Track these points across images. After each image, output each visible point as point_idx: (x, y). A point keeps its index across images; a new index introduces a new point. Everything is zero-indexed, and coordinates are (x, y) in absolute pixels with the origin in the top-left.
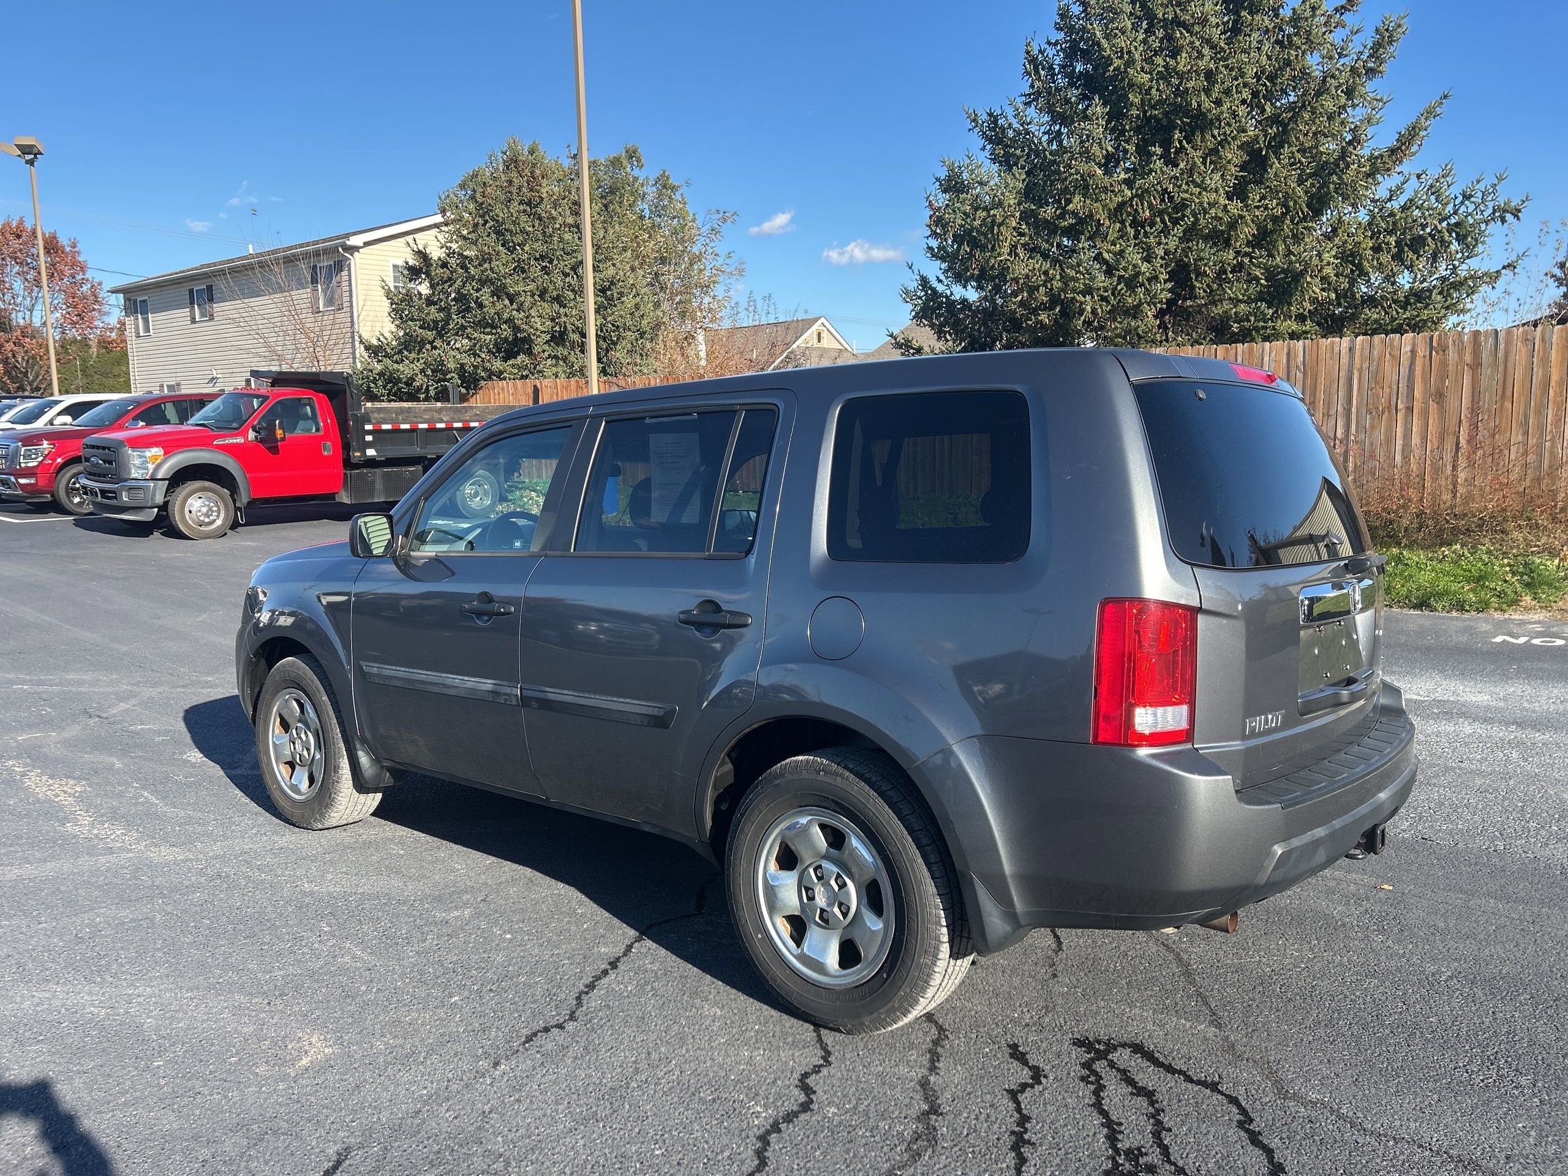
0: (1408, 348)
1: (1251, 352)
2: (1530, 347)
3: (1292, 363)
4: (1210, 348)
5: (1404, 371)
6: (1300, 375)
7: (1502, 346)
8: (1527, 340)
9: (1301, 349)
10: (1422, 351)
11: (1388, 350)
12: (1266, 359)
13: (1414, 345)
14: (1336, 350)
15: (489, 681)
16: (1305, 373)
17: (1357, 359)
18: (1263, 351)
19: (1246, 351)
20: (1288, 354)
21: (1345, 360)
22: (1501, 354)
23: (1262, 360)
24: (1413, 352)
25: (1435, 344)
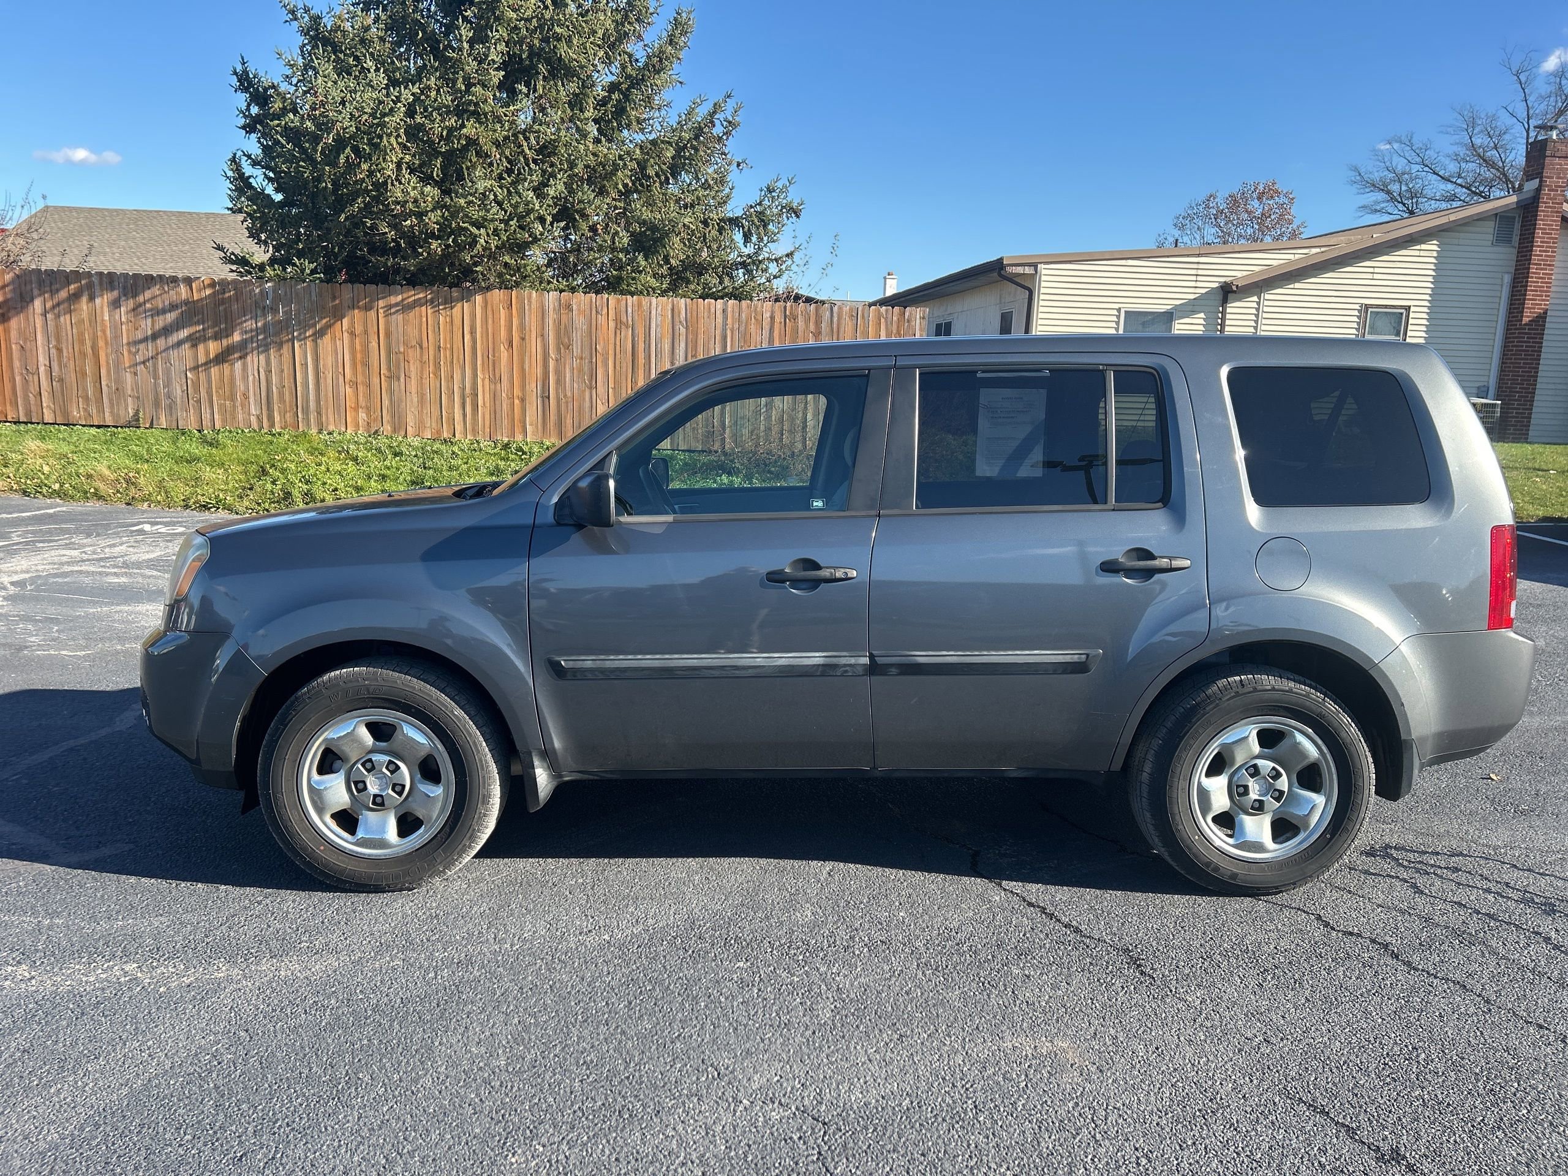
0: (768, 315)
1: (640, 305)
2: (855, 322)
3: (677, 319)
4: (602, 297)
5: (766, 333)
6: (683, 330)
7: (835, 319)
8: (852, 316)
9: (683, 306)
10: (779, 318)
11: (753, 315)
12: (654, 312)
13: (773, 312)
14: (713, 310)
15: (817, 654)
16: (687, 328)
17: (729, 321)
18: (650, 305)
19: (636, 303)
20: (673, 310)
21: (720, 320)
22: (835, 326)
23: (650, 313)
24: (772, 318)
25: (788, 313)
